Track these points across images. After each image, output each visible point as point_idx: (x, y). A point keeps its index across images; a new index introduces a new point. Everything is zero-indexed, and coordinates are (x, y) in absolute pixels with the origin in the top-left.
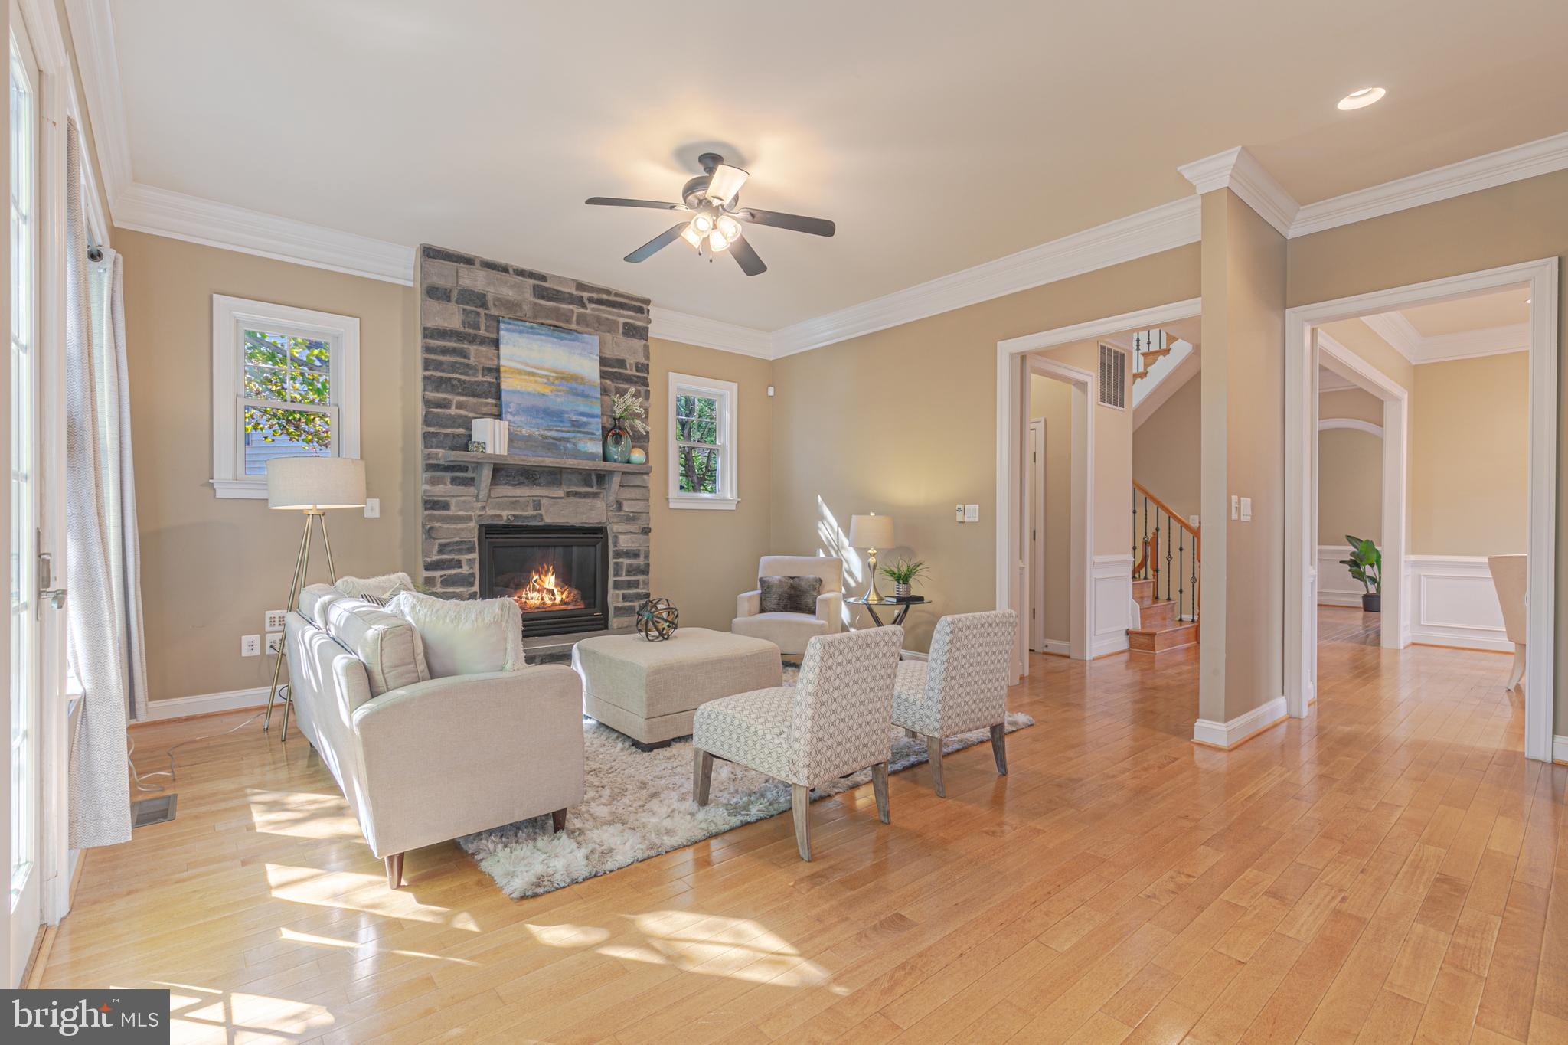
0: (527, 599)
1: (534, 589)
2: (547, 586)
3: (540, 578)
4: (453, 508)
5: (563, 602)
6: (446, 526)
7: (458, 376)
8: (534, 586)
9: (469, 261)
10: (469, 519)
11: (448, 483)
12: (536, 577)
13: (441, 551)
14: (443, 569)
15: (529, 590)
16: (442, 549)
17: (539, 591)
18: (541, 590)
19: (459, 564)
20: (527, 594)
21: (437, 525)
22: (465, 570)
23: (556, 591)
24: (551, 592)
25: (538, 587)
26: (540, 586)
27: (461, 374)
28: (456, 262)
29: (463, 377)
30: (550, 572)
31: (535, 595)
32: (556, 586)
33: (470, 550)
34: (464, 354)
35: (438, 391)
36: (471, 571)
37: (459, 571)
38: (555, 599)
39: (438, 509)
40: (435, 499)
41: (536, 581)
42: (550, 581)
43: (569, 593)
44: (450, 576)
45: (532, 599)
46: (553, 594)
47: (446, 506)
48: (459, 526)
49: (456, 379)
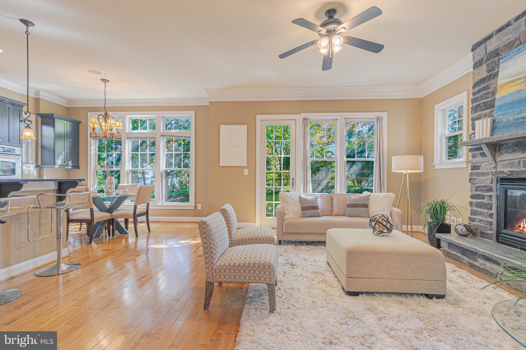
4: (481, 168)
6: (479, 178)
7: (484, 101)
9: (490, 37)
10: (488, 174)
11: (480, 156)
13: (476, 190)
14: (476, 199)
16: (477, 189)
19: (483, 197)
21: (475, 177)
22: (486, 201)
27: (485, 99)
28: (484, 43)
33: (490, 190)
34: (487, 88)
35: (476, 112)
36: (489, 202)
37: (483, 201)
39: (476, 169)
40: (476, 164)
44: (479, 202)
47: (478, 168)
48: (486, 178)
49: (482, 103)
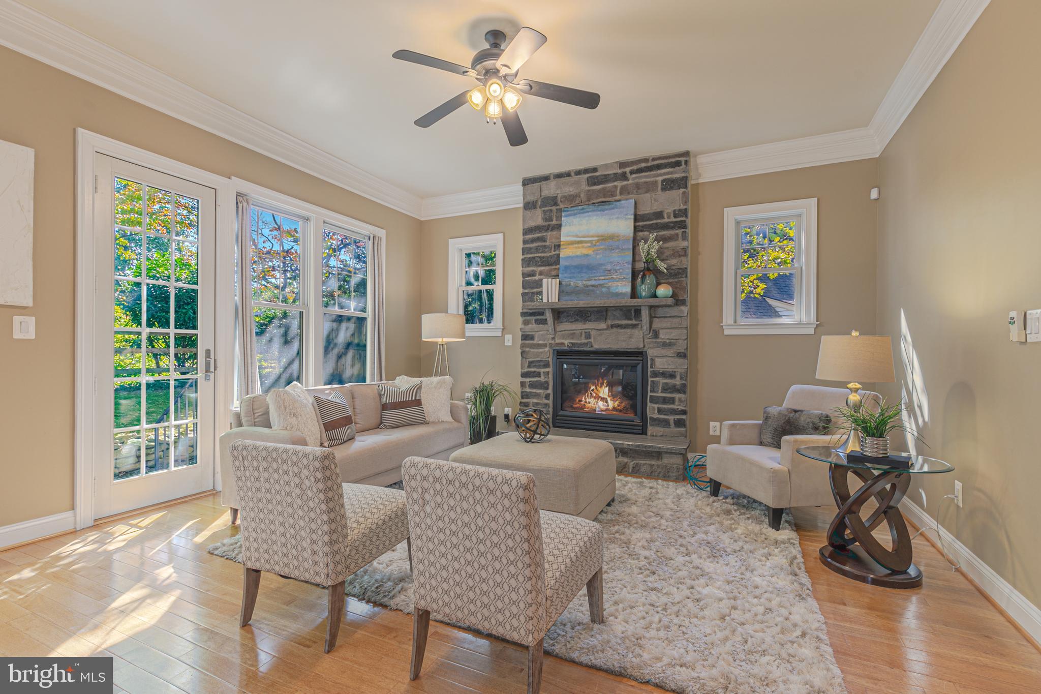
0: (586, 402)
1: (591, 396)
2: (601, 395)
3: (596, 388)
4: (536, 339)
5: (614, 409)
6: (532, 350)
7: (539, 255)
8: (591, 394)
9: (546, 178)
10: (545, 346)
11: (534, 323)
12: (593, 388)
13: (529, 366)
14: (530, 377)
15: (588, 396)
16: (530, 364)
17: (595, 398)
18: (598, 397)
19: (539, 375)
20: (586, 399)
21: (527, 349)
22: (542, 379)
23: (609, 399)
24: (603, 399)
25: (594, 395)
26: (596, 394)
27: (541, 253)
28: (540, 182)
29: (543, 255)
30: (605, 385)
31: (592, 400)
32: (609, 396)
33: (547, 365)
34: (543, 239)
35: (529, 266)
36: (546, 380)
37: (539, 379)
38: (608, 406)
39: (528, 340)
40: (528, 333)
41: (593, 390)
42: (604, 391)
43: (621, 403)
44: (533, 382)
45: (589, 403)
46: (607, 402)
47: (532, 338)
48: (541, 350)
49: (538, 257)
